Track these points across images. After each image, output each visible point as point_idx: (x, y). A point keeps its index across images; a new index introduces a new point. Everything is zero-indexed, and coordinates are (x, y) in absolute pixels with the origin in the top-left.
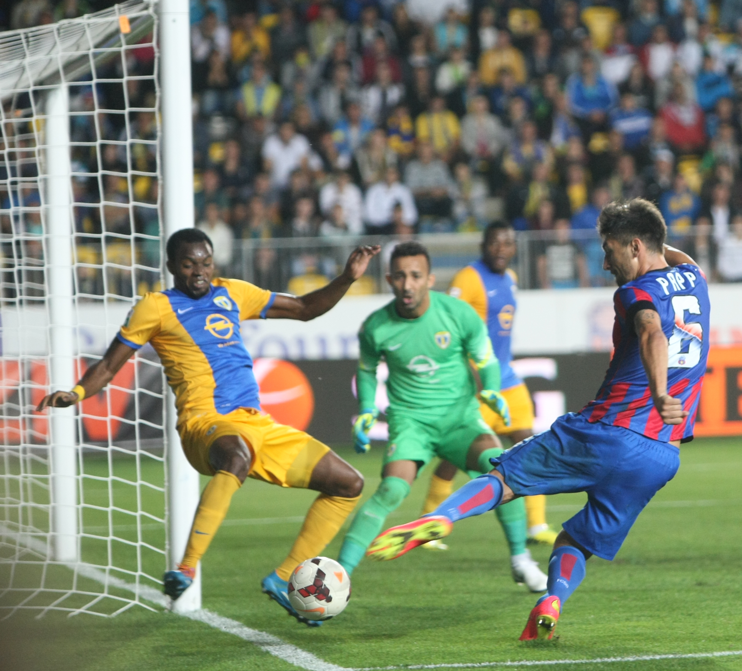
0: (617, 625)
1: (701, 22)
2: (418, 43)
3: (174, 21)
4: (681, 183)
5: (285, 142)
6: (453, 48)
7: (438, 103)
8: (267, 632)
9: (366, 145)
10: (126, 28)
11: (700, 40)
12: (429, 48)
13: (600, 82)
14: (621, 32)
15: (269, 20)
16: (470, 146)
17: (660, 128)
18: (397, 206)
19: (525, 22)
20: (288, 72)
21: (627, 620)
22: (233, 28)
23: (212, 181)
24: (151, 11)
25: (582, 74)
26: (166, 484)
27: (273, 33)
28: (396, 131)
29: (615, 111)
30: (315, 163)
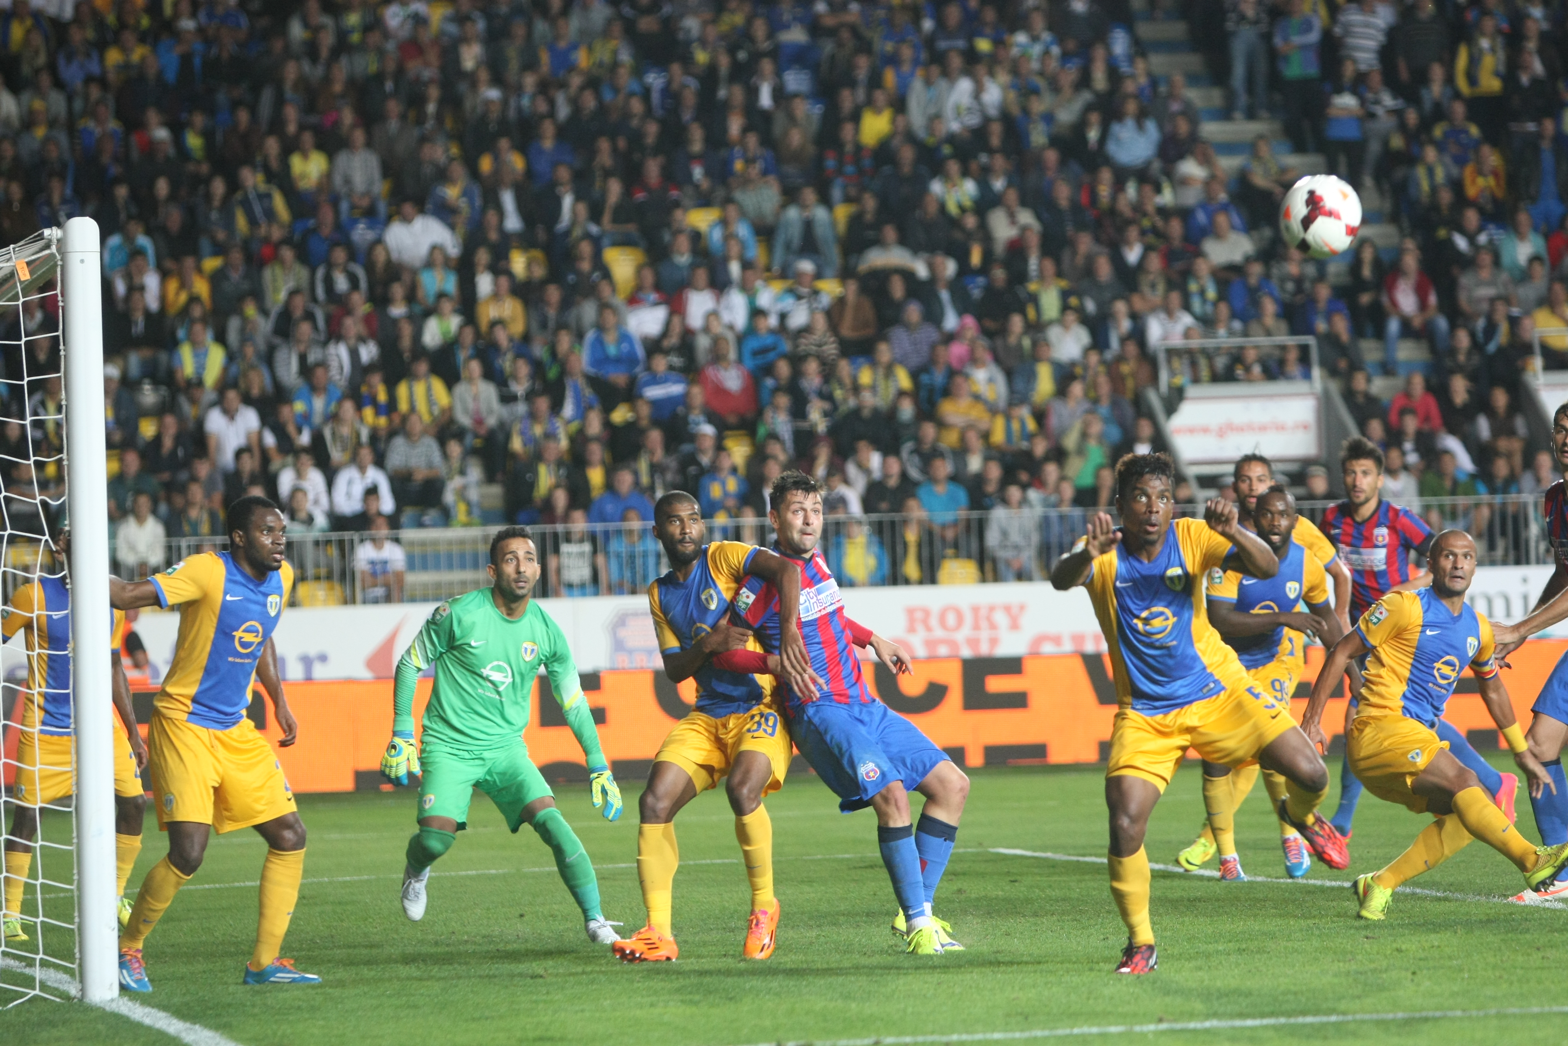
0: (638, 1013)
1: (747, 265)
2: (398, 290)
3: (82, 261)
4: (726, 463)
5: (230, 414)
6: (441, 295)
7: (422, 367)
8: (201, 1025)
9: (333, 417)
10: (24, 275)
11: (747, 288)
12: (411, 297)
13: (625, 337)
14: (649, 277)
15: (211, 264)
16: (464, 420)
17: (698, 394)
18: (372, 492)
19: (529, 265)
20: (234, 325)
21: (652, 1005)
22: (164, 274)
23: (133, 461)
24: (54, 249)
25: (600, 328)
26: (75, 841)
27: (216, 279)
28: (373, 401)
29: (643, 376)
30: (270, 439)
